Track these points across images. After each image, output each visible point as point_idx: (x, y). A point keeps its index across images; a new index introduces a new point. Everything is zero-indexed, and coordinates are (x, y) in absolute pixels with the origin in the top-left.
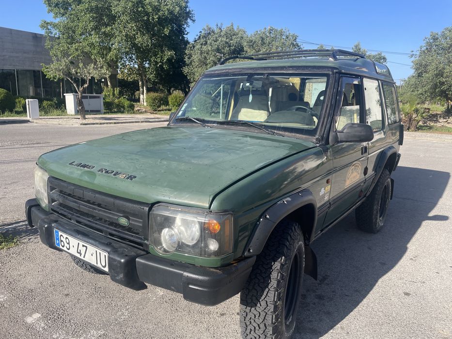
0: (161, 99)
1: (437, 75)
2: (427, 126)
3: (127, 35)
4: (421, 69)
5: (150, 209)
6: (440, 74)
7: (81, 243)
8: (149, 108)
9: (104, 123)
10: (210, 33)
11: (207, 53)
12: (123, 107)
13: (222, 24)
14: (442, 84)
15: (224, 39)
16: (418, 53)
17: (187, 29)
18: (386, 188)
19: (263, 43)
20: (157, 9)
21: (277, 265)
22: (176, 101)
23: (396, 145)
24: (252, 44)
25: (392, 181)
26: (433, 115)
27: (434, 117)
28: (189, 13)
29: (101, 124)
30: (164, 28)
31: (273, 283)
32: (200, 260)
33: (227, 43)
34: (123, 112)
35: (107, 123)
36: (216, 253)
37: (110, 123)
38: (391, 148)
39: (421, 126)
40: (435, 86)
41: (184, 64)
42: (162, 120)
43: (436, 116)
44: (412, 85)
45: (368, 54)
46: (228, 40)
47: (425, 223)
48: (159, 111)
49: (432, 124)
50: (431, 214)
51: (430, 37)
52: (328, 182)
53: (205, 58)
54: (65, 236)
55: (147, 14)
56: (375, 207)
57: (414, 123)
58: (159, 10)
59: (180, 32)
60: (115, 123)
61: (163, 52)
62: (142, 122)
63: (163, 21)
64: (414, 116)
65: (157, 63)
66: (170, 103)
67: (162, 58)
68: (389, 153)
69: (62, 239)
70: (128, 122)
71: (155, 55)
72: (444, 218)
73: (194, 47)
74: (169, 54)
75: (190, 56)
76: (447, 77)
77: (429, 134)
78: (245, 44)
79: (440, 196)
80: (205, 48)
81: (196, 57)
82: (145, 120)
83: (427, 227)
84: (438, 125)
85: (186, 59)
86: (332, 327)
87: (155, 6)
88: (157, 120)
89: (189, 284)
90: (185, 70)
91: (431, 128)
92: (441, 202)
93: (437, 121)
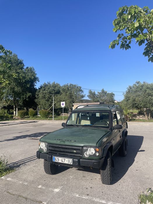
0: (25, 113)
1: (133, 101)
2: (133, 119)
3: (11, 88)
4: (127, 99)
5: (82, 148)
6: (134, 100)
7: (63, 159)
8: (19, 117)
9: (4, 126)
10: (45, 85)
11: (45, 94)
12: (8, 117)
13: (50, 82)
14: (136, 104)
15: (52, 88)
16: (125, 93)
17: (35, 84)
18: (126, 142)
19: (68, 89)
20: (24, 78)
21: (108, 160)
22: (32, 113)
23: (126, 129)
24: (64, 90)
25: (127, 140)
26: (134, 115)
27: (135, 116)
28: (37, 78)
29: (2, 126)
30: (27, 85)
31: (108, 164)
32: (95, 158)
33: (53, 89)
34: (8, 120)
35: (5, 125)
36: (98, 156)
37: (6, 125)
38: (125, 129)
39: (131, 119)
40: (133, 105)
41: (35, 98)
42: (28, 122)
43: (135, 115)
44: (125, 104)
45: (107, 93)
46: (54, 88)
47: (138, 153)
48: (24, 118)
49: (135, 118)
50: (140, 150)
51: (129, 87)
52: (114, 140)
53: (45, 96)
54: (57, 158)
55: (20, 79)
56: (124, 148)
57: (128, 118)
58: (25, 78)
59: (32, 85)
60: (8, 125)
61: (26, 94)
62: (20, 124)
63: (27, 82)
64: (128, 115)
65: (23, 98)
66: (29, 114)
67: (26, 96)
68: (125, 131)
69: (56, 159)
70: (14, 124)
71: (23, 95)
72: (144, 151)
73: (40, 91)
74: (29, 94)
75: (38, 95)
76: (137, 101)
77: (134, 122)
78: (61, 90)
79: (141, 144)
80: (44, 92)
81: (41, 96)
82: (21, 123)
83: (139, 154)
84: (137, 118)
85: (36, 96)
86: (120, 179)
87: (24, 76)
88: (26, 122)
89: (94, 163)
90: (36, 100)
91: (134, 120)
92: (142, 146)
93: (136, 117)
